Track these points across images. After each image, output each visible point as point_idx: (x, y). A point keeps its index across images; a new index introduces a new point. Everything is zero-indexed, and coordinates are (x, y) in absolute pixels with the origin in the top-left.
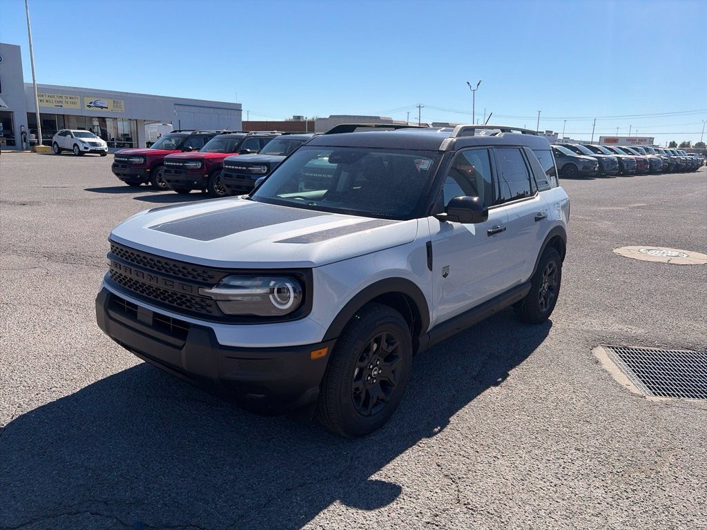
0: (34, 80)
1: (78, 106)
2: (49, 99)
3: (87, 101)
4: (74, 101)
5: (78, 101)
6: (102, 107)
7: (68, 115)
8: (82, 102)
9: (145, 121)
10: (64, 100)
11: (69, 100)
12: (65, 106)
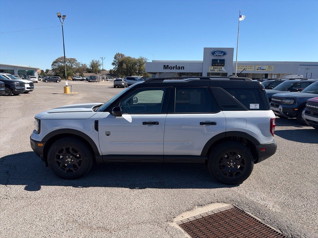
0: (236, 60)
1: (253, 70)
2: (242, 67)
3: (257, 67)
4: (251, 67)
5: (253, 68)
6: (263, 69)
7: (249, 74)
8: (255, 68)
9: (284, 74)
10: (248, 67)
11: (250, 67)
12: (247, 70)
